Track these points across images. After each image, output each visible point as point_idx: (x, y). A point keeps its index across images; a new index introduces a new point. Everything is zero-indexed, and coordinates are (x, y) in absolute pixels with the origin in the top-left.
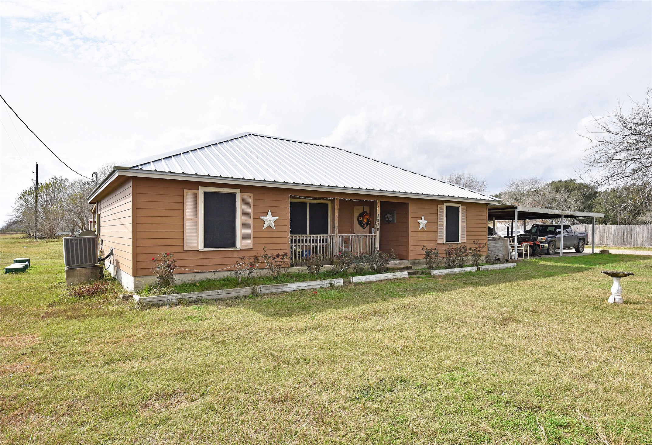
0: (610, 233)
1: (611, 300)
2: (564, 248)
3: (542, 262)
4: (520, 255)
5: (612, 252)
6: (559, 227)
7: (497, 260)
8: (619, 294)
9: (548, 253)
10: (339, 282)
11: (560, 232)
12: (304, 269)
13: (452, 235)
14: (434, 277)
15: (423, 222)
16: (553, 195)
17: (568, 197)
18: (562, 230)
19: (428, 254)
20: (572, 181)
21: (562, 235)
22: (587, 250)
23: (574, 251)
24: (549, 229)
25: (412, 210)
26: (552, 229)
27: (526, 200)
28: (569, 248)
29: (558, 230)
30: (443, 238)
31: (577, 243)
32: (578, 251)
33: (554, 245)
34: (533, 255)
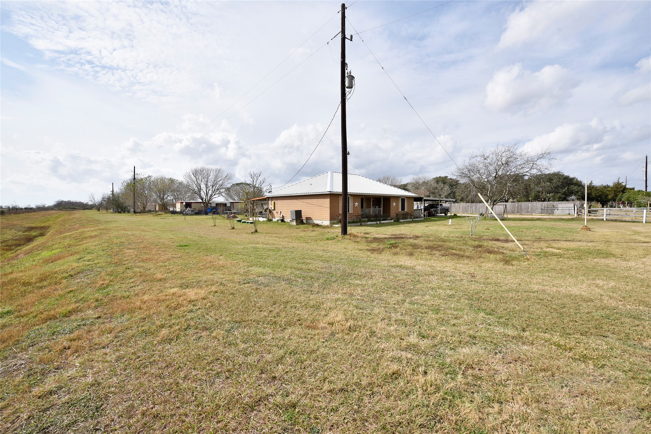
0: (460, 207)
1: (449, 224)
2: (440, 214)
3: (432, 218)
4: (424, 216)
5: (458, 215)
6: (438, 205)
7: (417, 218)
8: (451, 223)
9: (434, 216)
10: (378, 222)
11: (438, 207)
12: (366, 219)
13: (403, 208)
14: (400, 222)
15: (394, 204)
16: (435, 185)
17: (444, 187)
18: (439, 206)
19: (397, 215)
20: (446, 177)
21: (439, 208)
22: (449, 214)
23: (444, 215)
24: (434, 206)
25: (391, 200)
26: (436, 206)
27: (421, 188)
28: (442, 214)
29: (438, 206)
30: (400, 210)
31: (445, 211)
32: (446, 215)
33: (437, 212)
34: (429, 216)
